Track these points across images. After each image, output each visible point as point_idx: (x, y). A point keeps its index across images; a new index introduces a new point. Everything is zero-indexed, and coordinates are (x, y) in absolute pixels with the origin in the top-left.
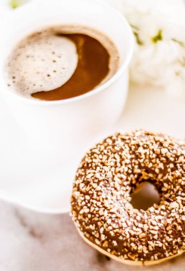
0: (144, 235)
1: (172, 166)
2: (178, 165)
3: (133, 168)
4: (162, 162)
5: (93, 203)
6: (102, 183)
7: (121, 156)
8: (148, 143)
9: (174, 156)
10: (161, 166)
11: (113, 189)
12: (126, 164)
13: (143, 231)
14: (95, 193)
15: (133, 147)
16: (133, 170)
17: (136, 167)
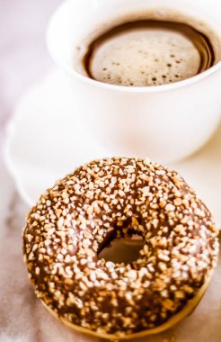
0: (71, 282)
1: (166, 229)
2: (173, 233)
3: (125, 205)
4: (159, 218)
5: (48, 212)
6: (74, 198)
7: (118, 183)
8: (160, 188)
9: (176, 220)
10: (155, 222)
11: (82, 213)
12: (118, 196)
13: (73, 278)
14: (59, 203)
15: (139, 182)
16: (123, 208)
17: (129, 206)
